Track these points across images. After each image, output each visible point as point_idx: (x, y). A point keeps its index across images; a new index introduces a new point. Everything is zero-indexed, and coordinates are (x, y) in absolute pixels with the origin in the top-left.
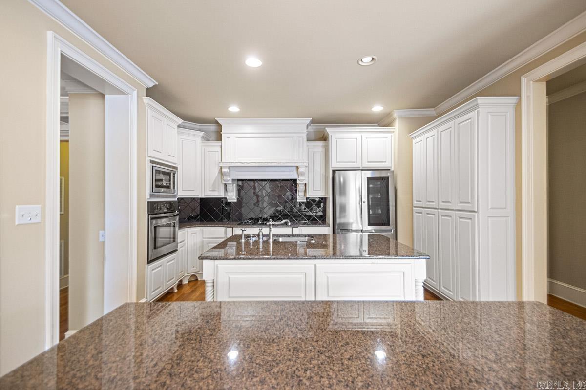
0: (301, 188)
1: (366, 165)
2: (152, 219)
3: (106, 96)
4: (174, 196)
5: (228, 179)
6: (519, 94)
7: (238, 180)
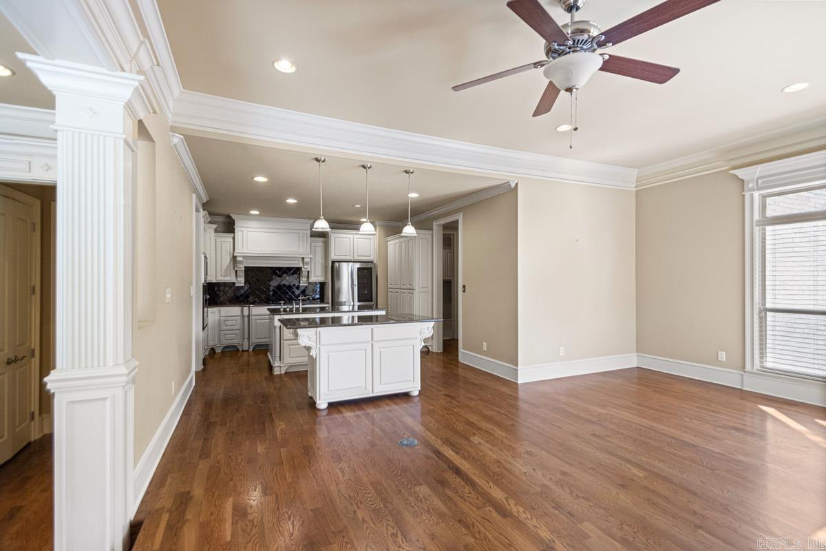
0: (305, 274)
1: (357, 258)
5: (241, 267)
6: (432, 230)
7: (248, 268)
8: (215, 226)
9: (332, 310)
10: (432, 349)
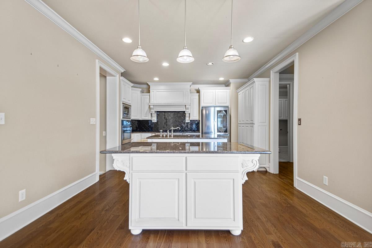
0: (187, 115)
1: (217, 104)
2: (123, 127)
3: (107, 77)
4: (130, 118)
5: (153, 111)
6: (269, 77)
7: (157, 112)
8: (140, 90)
9: (202, 137)
10: (270, 170)
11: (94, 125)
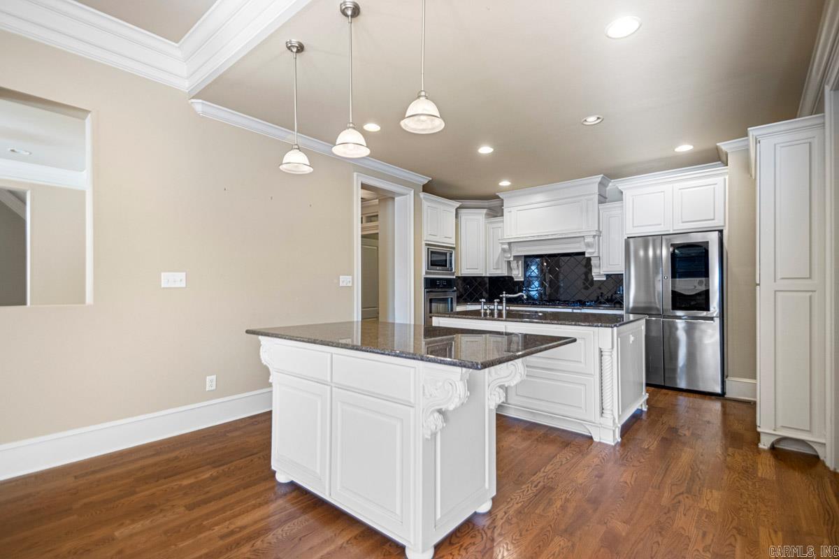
0: (594, 262)
1: (680, 226)
2: (429, 292)
3: (395, 199)
4: (452, 274)
8: (485, 211)
11: (350, 288)
